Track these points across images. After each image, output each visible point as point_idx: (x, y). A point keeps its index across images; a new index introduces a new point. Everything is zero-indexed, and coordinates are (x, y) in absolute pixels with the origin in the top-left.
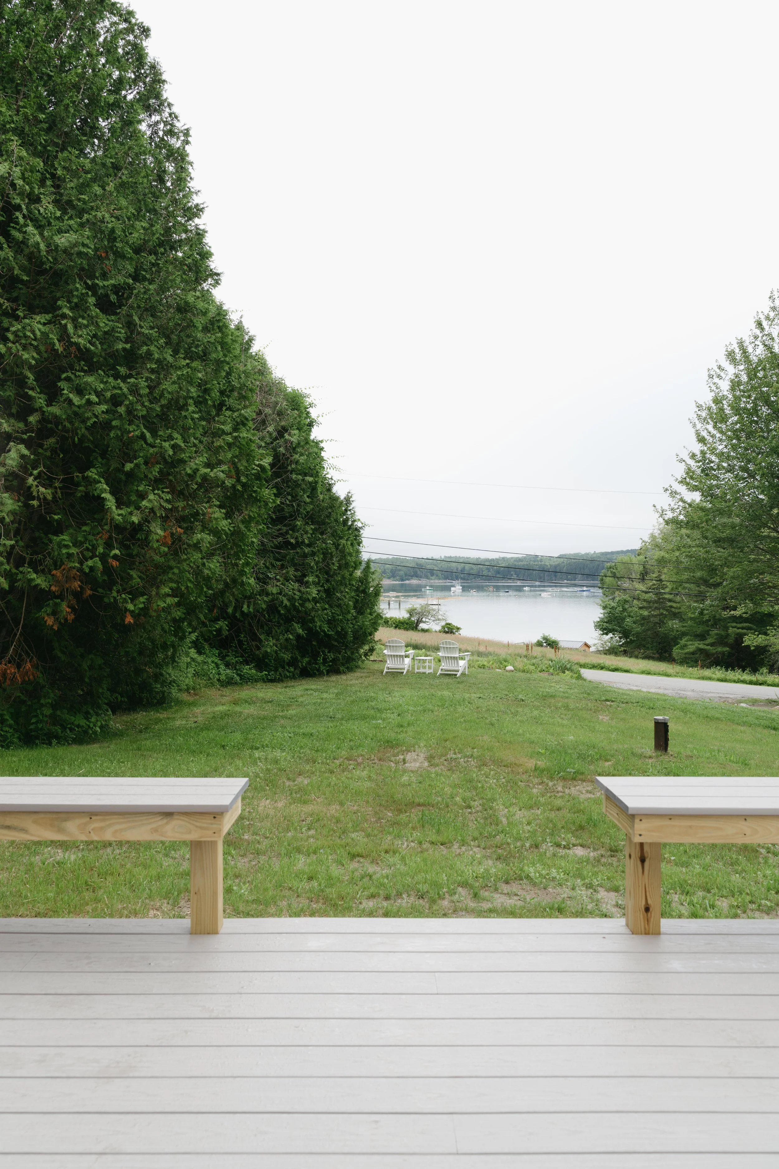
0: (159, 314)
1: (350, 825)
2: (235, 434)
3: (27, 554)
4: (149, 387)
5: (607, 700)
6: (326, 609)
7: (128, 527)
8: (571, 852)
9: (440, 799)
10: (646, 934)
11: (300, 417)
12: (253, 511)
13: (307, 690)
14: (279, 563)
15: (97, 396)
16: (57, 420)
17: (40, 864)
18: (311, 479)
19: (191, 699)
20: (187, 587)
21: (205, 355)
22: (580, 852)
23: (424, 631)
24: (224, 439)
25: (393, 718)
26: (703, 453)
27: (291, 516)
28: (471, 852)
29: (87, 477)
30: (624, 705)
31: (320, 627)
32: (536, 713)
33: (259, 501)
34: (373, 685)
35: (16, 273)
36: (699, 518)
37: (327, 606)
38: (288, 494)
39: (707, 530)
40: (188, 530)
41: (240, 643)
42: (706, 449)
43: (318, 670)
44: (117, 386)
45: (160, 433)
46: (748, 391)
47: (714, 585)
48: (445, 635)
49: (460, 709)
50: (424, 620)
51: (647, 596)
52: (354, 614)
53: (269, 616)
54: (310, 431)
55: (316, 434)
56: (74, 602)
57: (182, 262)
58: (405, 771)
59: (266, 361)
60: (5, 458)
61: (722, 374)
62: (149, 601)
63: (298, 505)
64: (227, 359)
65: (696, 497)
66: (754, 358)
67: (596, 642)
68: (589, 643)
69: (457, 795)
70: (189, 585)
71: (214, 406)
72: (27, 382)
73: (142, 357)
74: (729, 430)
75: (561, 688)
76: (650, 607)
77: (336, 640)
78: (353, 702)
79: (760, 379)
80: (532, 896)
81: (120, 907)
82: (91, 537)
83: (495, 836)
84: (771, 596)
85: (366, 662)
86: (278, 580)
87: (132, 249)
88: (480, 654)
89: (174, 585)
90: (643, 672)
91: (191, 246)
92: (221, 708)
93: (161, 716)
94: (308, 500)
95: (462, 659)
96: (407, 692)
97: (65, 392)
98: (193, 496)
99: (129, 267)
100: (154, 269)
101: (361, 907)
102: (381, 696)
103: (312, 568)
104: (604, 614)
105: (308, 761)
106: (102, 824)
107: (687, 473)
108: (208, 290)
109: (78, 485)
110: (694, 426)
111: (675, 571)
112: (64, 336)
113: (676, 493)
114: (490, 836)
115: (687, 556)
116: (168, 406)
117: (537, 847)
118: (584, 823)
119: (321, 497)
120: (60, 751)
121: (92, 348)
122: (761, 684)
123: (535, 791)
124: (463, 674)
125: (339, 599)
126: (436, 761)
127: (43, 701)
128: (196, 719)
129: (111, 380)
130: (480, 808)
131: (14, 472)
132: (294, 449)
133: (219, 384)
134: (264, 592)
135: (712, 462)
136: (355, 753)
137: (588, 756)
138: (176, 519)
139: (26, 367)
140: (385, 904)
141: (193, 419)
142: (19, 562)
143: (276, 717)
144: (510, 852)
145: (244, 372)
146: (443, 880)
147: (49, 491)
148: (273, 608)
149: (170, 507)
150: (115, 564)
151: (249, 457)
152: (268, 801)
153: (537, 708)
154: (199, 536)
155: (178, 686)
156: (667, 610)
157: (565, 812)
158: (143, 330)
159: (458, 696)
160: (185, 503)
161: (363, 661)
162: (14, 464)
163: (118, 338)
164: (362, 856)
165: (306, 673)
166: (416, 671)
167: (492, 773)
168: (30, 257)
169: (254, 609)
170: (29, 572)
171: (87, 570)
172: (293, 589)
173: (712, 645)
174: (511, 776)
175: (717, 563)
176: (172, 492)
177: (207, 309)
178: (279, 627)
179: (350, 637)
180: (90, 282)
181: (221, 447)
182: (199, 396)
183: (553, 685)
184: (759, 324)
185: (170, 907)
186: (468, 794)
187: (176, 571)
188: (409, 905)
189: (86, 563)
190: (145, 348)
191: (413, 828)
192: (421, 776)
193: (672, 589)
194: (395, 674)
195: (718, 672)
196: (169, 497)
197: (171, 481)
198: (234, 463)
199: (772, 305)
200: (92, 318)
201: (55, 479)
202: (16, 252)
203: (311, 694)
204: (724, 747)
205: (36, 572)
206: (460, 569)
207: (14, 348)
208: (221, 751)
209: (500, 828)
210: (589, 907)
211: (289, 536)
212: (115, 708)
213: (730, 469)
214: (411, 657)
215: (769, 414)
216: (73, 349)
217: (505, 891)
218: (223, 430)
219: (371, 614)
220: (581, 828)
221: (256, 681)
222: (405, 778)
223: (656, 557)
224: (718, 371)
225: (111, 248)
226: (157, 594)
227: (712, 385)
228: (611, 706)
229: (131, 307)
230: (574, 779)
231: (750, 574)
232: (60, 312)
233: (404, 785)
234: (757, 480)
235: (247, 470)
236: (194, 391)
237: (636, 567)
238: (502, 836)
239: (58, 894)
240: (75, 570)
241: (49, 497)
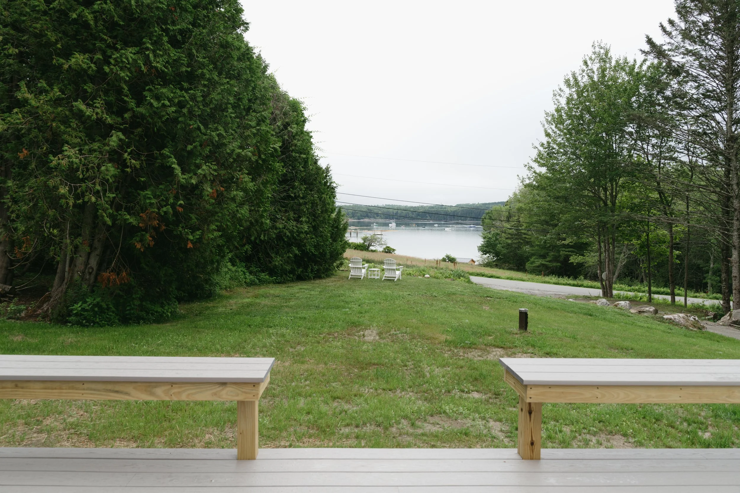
0: (209, 49)
1: (332, 378)
2: (258, 128)
3: (124, 202)
4: (203, 96)
5: (487, 297)
6: (313, 238)
7: (189, 186)
8: (470, 395)
9: (387, 361)
10: (531, 459)
11: (298, 116)
12: (269, 177)
13: (301, 289)
14: (283, 209)
15: (169, 101)
16: (143, 116)
17: (134, 403)
18: (304, 156)
19: (228, 294)
20: (227, 225)
21: (239, 75)
22: (476, 395)
23: (372, 251)
24: (251, 131)
25: (355, 307)
26: (548, 143)
27: (291, 179)
28: (408, 396)
29: (163, 154)
30: (498, 300)
31: (309, 249)
32: (444, 304)
33: (273, 171)
34: (342, 286)
35: (115, 19)
36: (546, 184)
37: (314, 236)
38: (290, 165)
39: (550, 191)
40: (228, 189)
41: (259, 259)
42: (550, 140)
43: (308, 276)
44: (182, 95)
45: (210, 126)
46: (577, 105)
47: (552, 225)
48: (386, 254)
49: (397, 302)
50: (373, 244)
51: (510, 231)
52: (331, 241)
53: (277, 242)
54: (304, 125)
55: (307, 127)
56: (154, 234)
57: (223, 15)
58: (364, 342)
59: (275, 80)
60: (109, 141)
61: (562, 94)
62: (202, 234)
63: (296, 173)
64: (253, 79)
65: (543, 170)
66: (582, 84)
67: (479, 259)
68: (475, 260)
69: (397, 358)
70: (228, 224)
71: (244, 109)
72: (123, 92)
73: (198, 77)
74: (565, 129)
75: (460, 289)
76: (513, 238)
77: (319, 258)
78: (330, 297)
79: (585, 97)
80: (448, 425)
81: (187, 432)
82: (165, 193)
83: (423, 385)
84: (588, 233)
85: (338, 271)
86: (283, 220)
87: (191, 5)
88: (408, 266)
89: (219, 224)
90: (508, 278)
91: (230, 5)
92: (247, 300)
93: (209, 305)
94: (302, 169)
95: (398, 270)
96: (364, 291)
97: (148, 98)
98: (230, 167)
99: (190, 17)
100: (206, 19)
101: (341, 432)
102: (348, 293)
103: (305, 212)
104: (484, 242)
105: (303, 336)
106: (180, 390)
107: (539, 156)
108: (241, 34)
109: (157, 159)
110: (544, 126)
111: (528, 216)
112: (147, 61)
113: (531, 168)
114: (419, 385)
115: (537, 207)
116: (215, 109)
117: (449, 392)
118: (478, 377)
119: (311, 167)
120: (146, 328)
121: (166, 70)
122: (579, 286)
123: (446, 355)
124: (398, 280)
125: (321, 232)
126: (384, 335)
127: (134, 296)
128: (231, 308)
129: (178, 91)
130: (412, 367)
131: (115, 150)
132: (294, 137)
133: (248, 95)
134: (274, 227)
135: (554, 149)
136: (332, 330)
137: (478, 333)
138: (220, 181)
139: (122, 82)
140: (356, 430)
141: (231, 117)
142: (118, 208)
143: (282, 306)
144: (432, 395)
145: (264, 87)
146: (392, 415)
147: (138, 162)
148: (280, 237)
149: (216, 174)
150: (181, 210)
151: (267, 142)
152: (279, 362)
153: (445, 301)
154: (235, 192)
155: (220, 286)
156: (523, 240)
157: (465, 369)
158: (199, 59)
159: (395, 294)
160: (226, 171)
161: (336, 271)
162: (115, 144)
163: (182, 64)
164: (340, 398)
165: (301, 278)
166: (369, 277)
167: (419, 344)
168: (125, 9)
169: (268, 238)
170: (125, 214)
171: (163, 214)
172: (293, 226)
173: (550, 261)
174: (431, 346)
175: (555, 212)
176: (217, 164)
177: (241, 46)
178: (283, 249)
179: (328, 256)
180: (164, 27)
181: (249, 135)
182: (235, 103)
183: (454, 286)
184: (586, 63)
185: (219, 432)
186: (405, 357)
187: (220, 215)
188: (371, 431)
189: (162, 209)
190: (200, 71)
191: (371, 380)
192: (375, 345)
193: (526, 227)
194: (356, 279)
195: (554, 279)
196: (216, 167)
197: (216, 157)
198: (257, 146)
199: (594, 51)
200: (166, 50)
201: (142, 154)
202: (116, 6)
203: (304, 292)
204: (561, 327)
205: (129, 214)
206: (395, 213)
207: (115, 69)
208: (248, 329)
209: (425, 379)
210: (484, 432)
211: (290, 192)
212: (180, 300)
213: (565, 153)
214: (366, 268)
215: (590, 120)
216: (153, 71)
217: (431, 422)
218: (250, 126)
219: (341, 241)
220: (476, 379)
221: (269, 283)
222: (365, 347)
223: (517, 207)
224: (559, 91)
225: (178, 5)
226: (207, 229)
227: (555, 101)
228: (490, 300)
229: (191, 44)
230: (470, 348)
231: (576, 219)
232: (145, 46)
233: (365, 352)
234: (581, 160)
235: (266, 151)
236: (232, 100)
237: (504, 213)
238: (427, 384)
239: (146, 423)
240: (155, 214)
241: (138, 166)
